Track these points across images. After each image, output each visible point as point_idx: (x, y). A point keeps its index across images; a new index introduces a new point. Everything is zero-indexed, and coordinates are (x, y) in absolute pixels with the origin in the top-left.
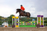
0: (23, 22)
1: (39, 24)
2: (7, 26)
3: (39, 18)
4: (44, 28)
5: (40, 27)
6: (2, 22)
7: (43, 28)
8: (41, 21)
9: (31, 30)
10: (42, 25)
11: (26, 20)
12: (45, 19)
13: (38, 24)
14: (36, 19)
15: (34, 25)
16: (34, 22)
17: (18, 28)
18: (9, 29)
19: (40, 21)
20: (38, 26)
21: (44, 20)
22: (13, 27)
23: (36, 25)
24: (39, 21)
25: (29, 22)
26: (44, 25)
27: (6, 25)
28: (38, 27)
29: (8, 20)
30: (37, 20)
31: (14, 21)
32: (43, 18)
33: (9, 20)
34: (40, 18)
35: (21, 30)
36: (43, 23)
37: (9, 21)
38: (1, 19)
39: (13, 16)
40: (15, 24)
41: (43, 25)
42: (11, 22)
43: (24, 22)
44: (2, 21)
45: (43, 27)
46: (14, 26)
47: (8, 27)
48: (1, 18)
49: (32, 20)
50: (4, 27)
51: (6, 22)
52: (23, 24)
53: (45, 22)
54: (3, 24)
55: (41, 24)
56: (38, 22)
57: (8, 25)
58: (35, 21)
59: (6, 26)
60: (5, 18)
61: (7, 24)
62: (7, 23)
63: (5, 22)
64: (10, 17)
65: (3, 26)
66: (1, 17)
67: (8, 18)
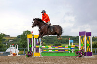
0: (50, 47)
1: (83, 50)
2: (16, 54)
3: (83, 38)
4: (92, 59)
5: (85, 56)
6: (6, 46)
7: (90, 58)
8: (87, 44)
9: (66, 62)
10: (88, 51)
11: (55, 43)
12: (94, 39)
13: (80, 49)
14: (75, 39)
15: (71, 52)
16: (73, 46)
17: (39, 59)
18: (20, 60)
19: (85, 45)
20: (80, 55)
21: (92, 41)
22: (28, 56)
23: (77, 52)
24: (82, 43)
25: (61, 46)
26: (94, 52)
27: (13, 52)
28: (80, 57)
29: (19, 43)
30: (78, 42)
31: (30, 43)
32: (91, 37)
33: (22, 41)
34: (85, 37)
35: (45, 63)
36: (90, 47)
37: (21, 44)
38: (5, 40)
39: (29, 32)
40: (33, 51)
41: (92, 52)
42: (25, 46)
43: (52, 45)
44: (5, 43)
45: (91, 55)
46: (30, 55)
47: (18, 55)
48: (4, 38)
49: (67, 42)
50: (11, 55)
51: (14, 46)
52: (50, 51)
53: (94, 46)
54: (8, 51)
55: (86, 51)
56: (79, 47)
57: (18, 52)
58: (74, 44)
59: (13, 54)
60: (12, 37)
61: (17, 50)
62: (16, 47)
63: (11, 46)
64: (22, 35)
65: (8, 53)
66: (4, 35)
67: (19, 36)
